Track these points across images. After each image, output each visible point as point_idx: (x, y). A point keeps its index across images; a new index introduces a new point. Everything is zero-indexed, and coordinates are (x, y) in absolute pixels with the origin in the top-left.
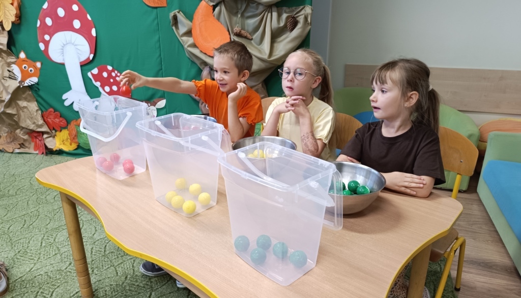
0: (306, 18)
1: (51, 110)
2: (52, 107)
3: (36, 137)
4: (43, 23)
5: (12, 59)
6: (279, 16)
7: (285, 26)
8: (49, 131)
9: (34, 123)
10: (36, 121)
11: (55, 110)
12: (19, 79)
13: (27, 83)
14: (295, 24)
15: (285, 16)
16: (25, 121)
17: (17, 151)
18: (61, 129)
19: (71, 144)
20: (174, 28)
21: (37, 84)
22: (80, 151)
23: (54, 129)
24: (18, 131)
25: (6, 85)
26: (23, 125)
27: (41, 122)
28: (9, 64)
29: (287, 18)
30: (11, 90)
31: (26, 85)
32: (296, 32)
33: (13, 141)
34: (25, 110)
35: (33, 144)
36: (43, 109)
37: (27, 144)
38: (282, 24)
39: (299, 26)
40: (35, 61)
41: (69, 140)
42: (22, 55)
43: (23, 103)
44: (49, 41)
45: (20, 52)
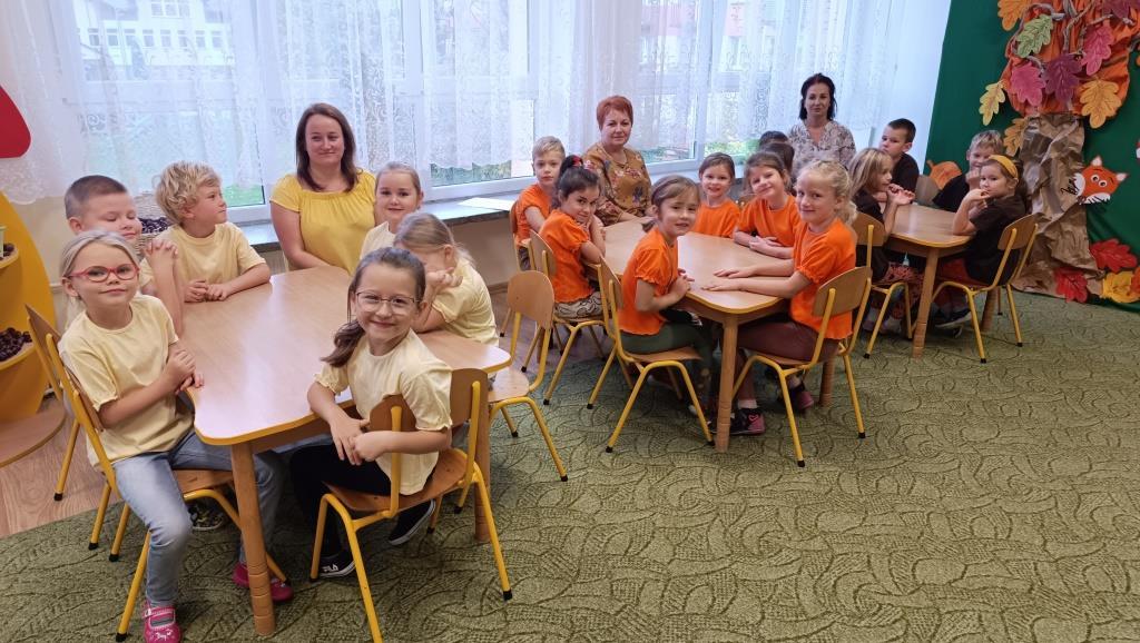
1: (1116, 241)
2: (1115, 235)
3: (1064, 276)
5: (1078, 166)
8: (1096, 269)
9: (1077, 256)
10: (1080, 253)
11: (1122, 242)
12: (1079, 194)
13: (1090, 199)
16: (1063, 252)
18: (1123, 269)
19: (1128, 294)
22: (1138, 306)
23: (1106, 268)
24: (1042, 263)
25: (1062, 199)
26: (1058, 256)
27: (1088, 256)
28: (1072, 173)
30: (1065, 207)
31: (1087, 202)
33: (1029, 276)
34: (1068, 236)
35: (1055, 285)
36: (1095, 238)
37: (1046, 283)
41: (1128, 288)
42: (1097, 162)
43: (1068, 227)
45: (1094, 157)
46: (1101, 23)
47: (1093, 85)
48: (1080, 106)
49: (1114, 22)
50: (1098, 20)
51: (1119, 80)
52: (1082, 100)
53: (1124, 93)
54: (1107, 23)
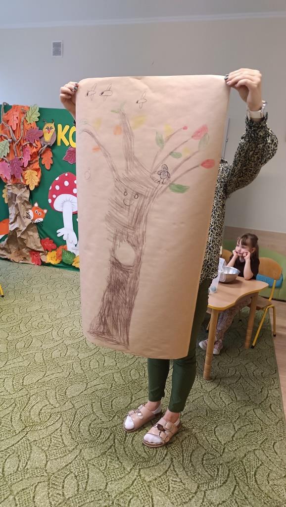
1: (48, 238)
2: (48, 236)
3: (34, 254)
4: (54, 188)
5: (29, 207)
8: (44, 251)
9: (36, 245)
11: (51, 239)
12: (32, 219)
13: (36, 221)
16: (30, 244)
17: (21, 262)
18: (52, 250)
19: (57, 260)
21: (42, 222)
22: (61, 265)
23: (47, 250)
24: (24, 249)
25: (25, 221)
26: (28, 246)
27: (40, 245)
30: (27, 225)
31: (35, 222)
33: (19, 255)
34: (31, 237)
35: (31, 258)
36: (42, 237)
37: (27, 258)
40: (44, 209)
41: (56, 258)
42: (36, 205)
43: (30, 233)
44: (55, 199)
46: (26, 145)
47: (28, 172)
48: (25, 181)
49: (31, 145)
50: (25, 144)
51: (37, 170)
52: (26, 178)
53: (39, 176)
54: (28, 145)
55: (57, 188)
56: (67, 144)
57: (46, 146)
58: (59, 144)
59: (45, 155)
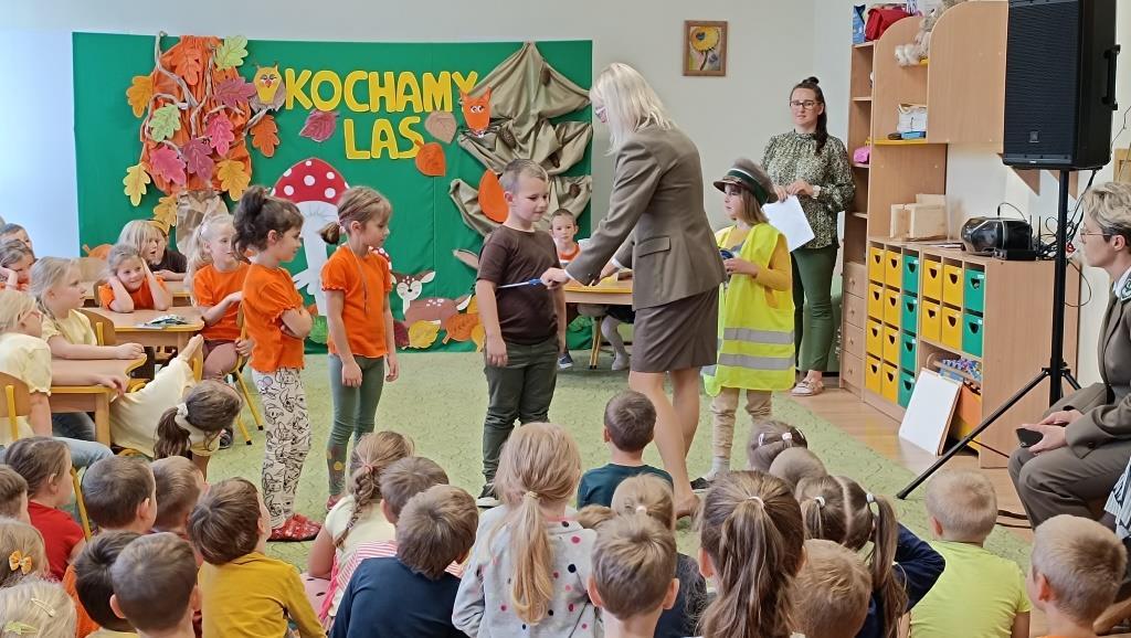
0: (588, 186)
4: (280, 192)
6: (563, 184)
7: (569, 193)
14: (578, 192)
15: (568, 185)
20: (452, 196)
29: (571, 187)
32: (579, 198)
38: (567, 191)
39: (582, 193)
46: (218, 112)
47: (224, 165)
48: (219, 183)
49: (227, 111)
50: (216, 110)
51: (243, 159)
52: (220, 178)
53: (250, 170)
54: (223, 113)
55: (289, 190)
56: (307, 105)
57: (264, 112)
58: (290, 106)
59: (259, 128)
